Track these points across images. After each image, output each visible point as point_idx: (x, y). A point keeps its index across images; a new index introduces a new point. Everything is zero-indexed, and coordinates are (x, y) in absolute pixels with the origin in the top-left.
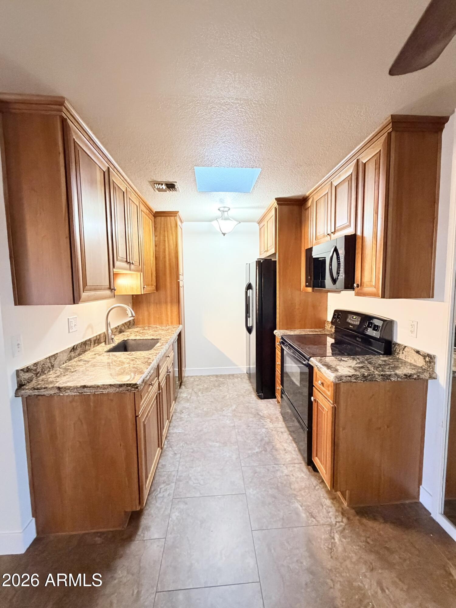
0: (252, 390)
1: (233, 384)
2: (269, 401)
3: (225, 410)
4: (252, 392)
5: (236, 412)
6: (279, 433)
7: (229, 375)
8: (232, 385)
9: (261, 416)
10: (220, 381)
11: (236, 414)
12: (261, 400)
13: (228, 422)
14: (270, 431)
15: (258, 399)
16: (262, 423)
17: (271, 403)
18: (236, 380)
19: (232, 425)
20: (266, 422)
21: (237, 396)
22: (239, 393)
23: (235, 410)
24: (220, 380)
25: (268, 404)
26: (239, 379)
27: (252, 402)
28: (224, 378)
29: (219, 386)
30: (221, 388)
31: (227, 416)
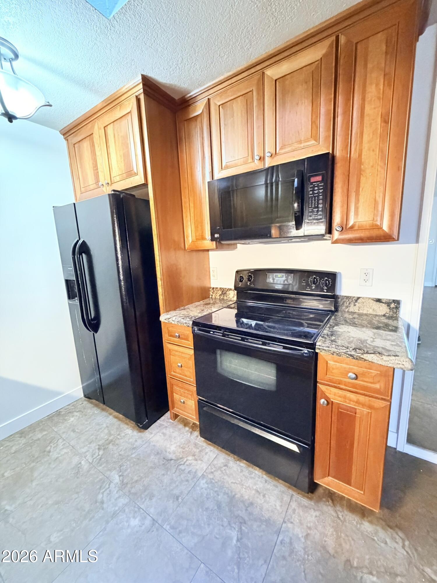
0: (119, 422)
1: (74, 431)
2: (161, 425)
3: (105, 499)
4: (119, 425)
5: (129, 486)
6: (223, 469)
7: (50, 418)
8: (72, 434)
9: (175, 460)
10: (39, 439)
11: (133, 490)
12: (147, 430)
13: (135, 522)
14: (211, 476)
15: (140, 432)
16: (189, 472)
17: (166, 427)
18: (72, 419)
19: (148, 522)
20: (190, 464)
21: (101, 453)
22: (101, 443)
23: (123, 485)
24: (35, 438)
25: (164, 431)
26: (76, 414)
27: (137, 444)
28: (42, 430)
29: (45, 452)
30: (54, 455)
31: (123, 510)
